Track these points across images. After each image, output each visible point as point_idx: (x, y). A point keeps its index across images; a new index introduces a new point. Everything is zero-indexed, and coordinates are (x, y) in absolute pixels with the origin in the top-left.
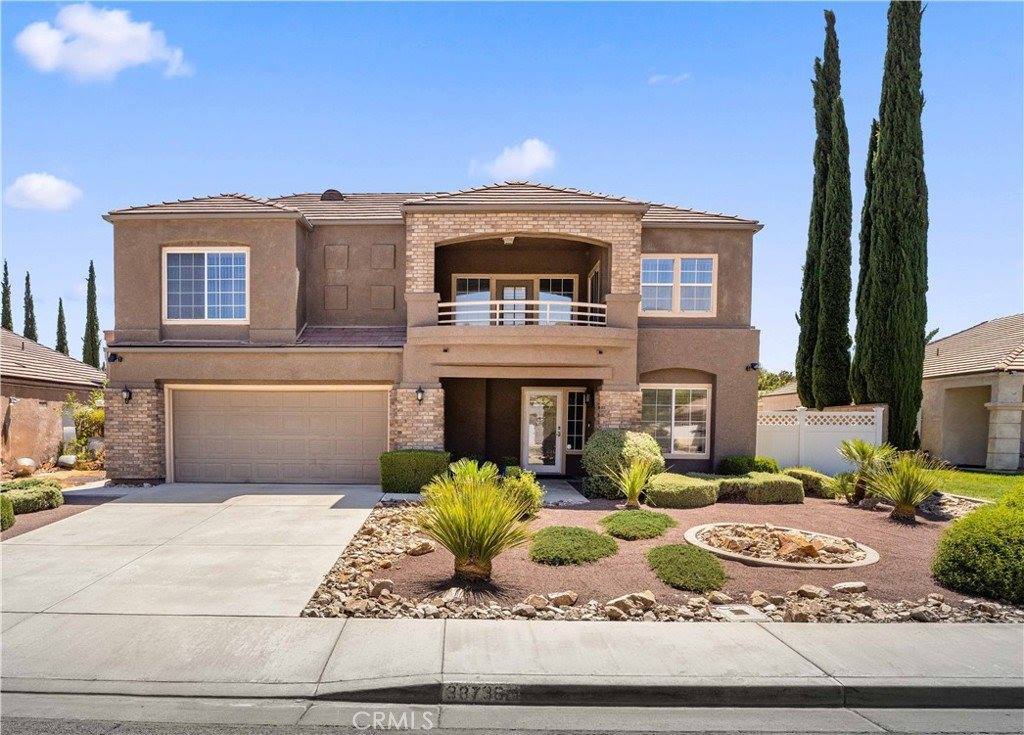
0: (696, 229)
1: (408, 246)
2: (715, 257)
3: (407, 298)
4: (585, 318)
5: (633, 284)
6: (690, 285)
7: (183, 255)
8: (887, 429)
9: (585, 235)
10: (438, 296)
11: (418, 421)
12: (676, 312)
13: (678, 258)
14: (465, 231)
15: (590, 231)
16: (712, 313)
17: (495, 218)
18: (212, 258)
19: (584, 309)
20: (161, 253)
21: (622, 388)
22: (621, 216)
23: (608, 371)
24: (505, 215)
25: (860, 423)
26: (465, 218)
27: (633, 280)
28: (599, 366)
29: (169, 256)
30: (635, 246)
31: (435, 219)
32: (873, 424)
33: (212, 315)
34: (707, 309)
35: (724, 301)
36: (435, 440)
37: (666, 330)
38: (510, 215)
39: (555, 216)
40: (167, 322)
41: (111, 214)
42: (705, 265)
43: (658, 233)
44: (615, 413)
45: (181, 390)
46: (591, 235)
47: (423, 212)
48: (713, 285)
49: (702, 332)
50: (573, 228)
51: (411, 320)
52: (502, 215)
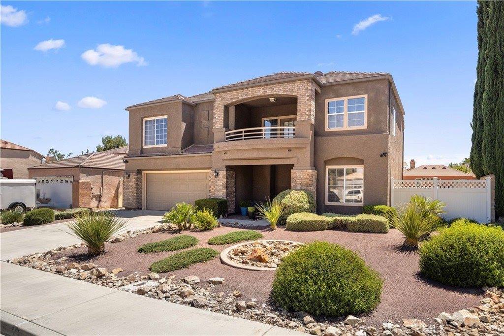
0: (356, 83)
1: (214, 108)
2: (366, 96)
3: (214, 131)
4: (276, 134)
5: (308, 115)
6: (353, 112)
7: (150, 121)
8: (494, 191)
9: (285, 93)
10: (224, 129)
11: (217, 185)
12: (346, 127)
13: (346, 99)
14: (235, 98)
15: (287, 91)
16: (365, 127)
17: (246, 91)
18: (158, 121)
19: (276, 130)
20: (142, 120)
21: (302, 169)
22: (301, 82)
23: (296, 159)
24: (250, 89)
25: (475, 187)
26: (234, 93)
27: (307, 113)
28: (291, 158)
29: (146, 121)
30: (308, 96)
31: (223, 95)
32: (484, 187)
33: (158, 143)
34: (362, 124)
35: (372, 119)
36: (223, 194)
37: (337, 137)
38: (253, 89)
39: (271, 86)
40: (144, 147)
41: (128, 108)
42: (361, 101)
43: (336, 88)
44: (298, 181)
45: (149, 173)
46: (288, 93)
47: (219, 93)
48: (365, 111)
49: (356, 137)
50: (281, 90)
51: (215, 140)
52: (249, 89)
